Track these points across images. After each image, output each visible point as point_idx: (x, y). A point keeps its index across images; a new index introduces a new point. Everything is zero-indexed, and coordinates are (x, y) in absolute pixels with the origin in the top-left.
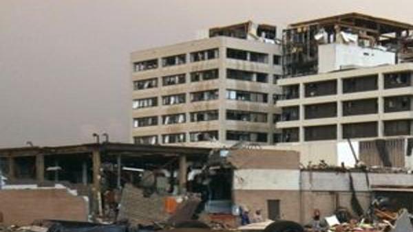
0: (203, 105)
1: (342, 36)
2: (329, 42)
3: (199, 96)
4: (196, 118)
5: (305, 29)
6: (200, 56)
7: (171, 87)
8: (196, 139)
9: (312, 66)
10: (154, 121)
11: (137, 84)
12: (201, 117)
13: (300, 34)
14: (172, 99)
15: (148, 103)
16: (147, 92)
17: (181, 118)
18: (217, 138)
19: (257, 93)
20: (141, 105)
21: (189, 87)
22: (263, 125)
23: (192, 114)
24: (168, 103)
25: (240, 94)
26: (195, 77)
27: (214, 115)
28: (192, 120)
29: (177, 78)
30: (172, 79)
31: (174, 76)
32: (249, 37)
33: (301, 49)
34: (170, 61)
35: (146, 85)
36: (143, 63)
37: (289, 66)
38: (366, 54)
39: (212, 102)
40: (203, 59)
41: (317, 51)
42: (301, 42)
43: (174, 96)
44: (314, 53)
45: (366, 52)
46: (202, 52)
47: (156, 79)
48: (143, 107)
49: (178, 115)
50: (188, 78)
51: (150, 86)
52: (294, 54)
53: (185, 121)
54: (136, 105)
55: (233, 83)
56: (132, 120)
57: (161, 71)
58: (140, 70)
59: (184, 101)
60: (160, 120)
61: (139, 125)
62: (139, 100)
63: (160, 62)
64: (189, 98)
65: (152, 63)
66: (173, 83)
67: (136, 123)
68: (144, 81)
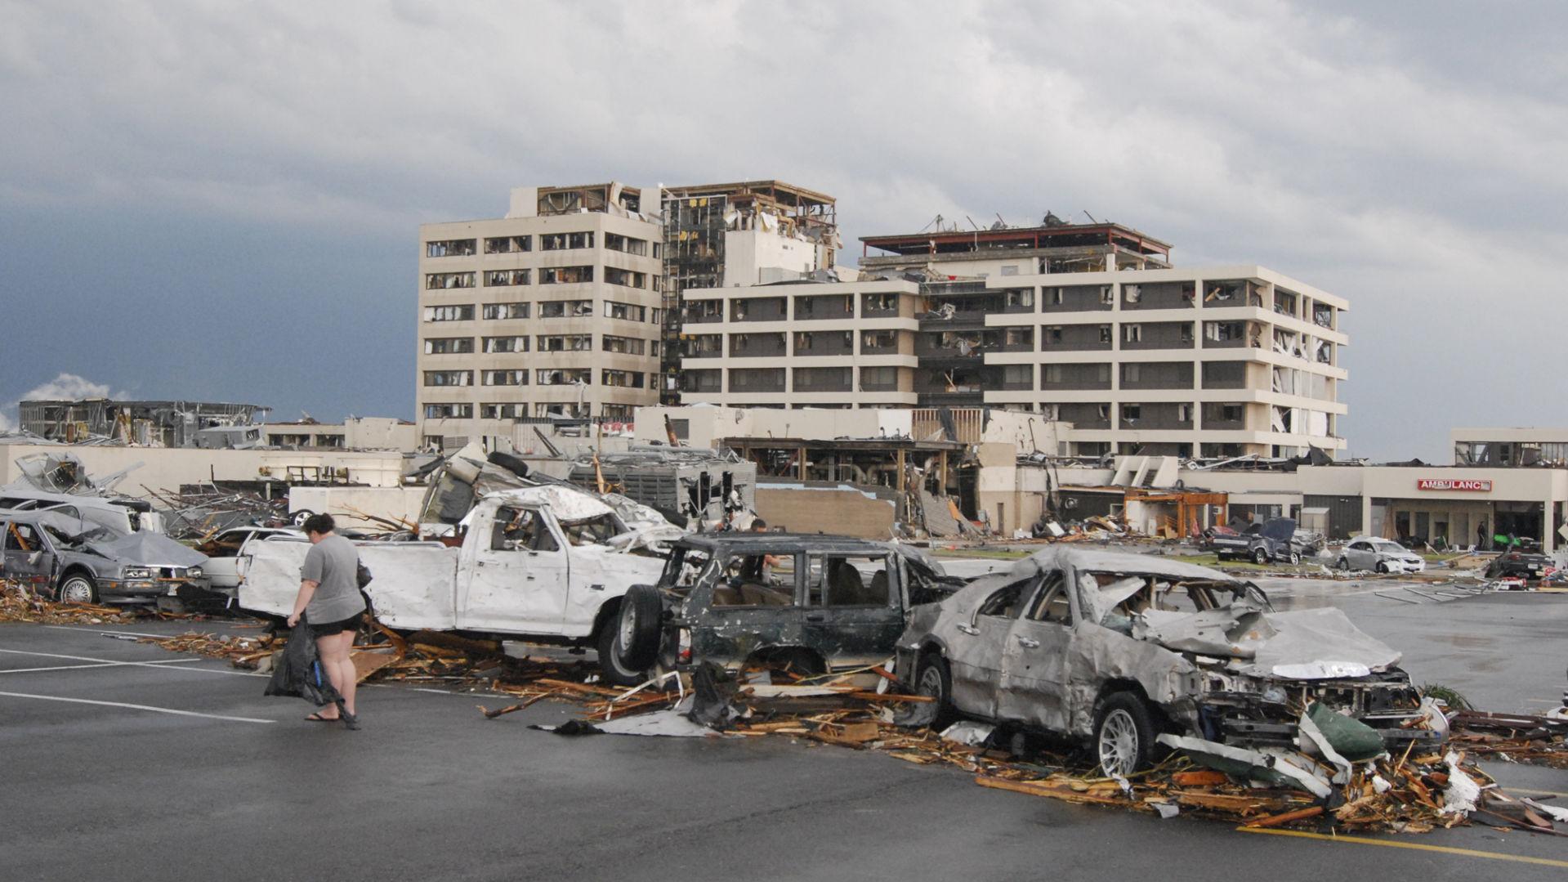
0: (561, 325)
1: (762, 218)
2: (744, 228)
3: (554, 308)
4: (547, 346)
5: (703, 203)
6: (557, 240)
7: (502, 289)
8: (547, 381)
9: (714, 264)
10: (467, 345)
11: (430, 279)
12: (556, 344)
13: (694, 211)
14: (502, 310)
15: (453, 313)
16: (451, 295)
17: (519, 344)
18: (588, 381)
19: (634, 306)
20: (439, 316)
21: (536, 292)
22: (640, 358)
23: (540, 338)
24: (495, 317)
25: (619, 309)
26: (547, 277)
27: (581, 341)
28: (541, 349)
29: (511, 275)
30: (502, 276)
31: (508, 271)
32: (611, 207)
33: (695, 236)
34: (499, 244)
35: (450, 282)
36: (444, 244)
37: (673, 261)
38: (785, 247)
39: (577, 320)
40: (562, 246)
41: (723, 241)
42: (696, 223)
43: (506, 305)
44: (718, 243)
45: (786, 244)
46: (562, 236)
47: (472, 273)
48: (443, 319)
49: (514, 338)
50: (534, 276)
51: (457, 285)
52: (684, 243)
53: (526, 348)
54: (429, 314)
55: (611, 291)
56: (423, 341)
57: (481, 261)
58: (439, 255)
59: (526, 315)
60: (478, 344)
61: (435, 351)
62: (436, 308)
63: (480, 246)
64: (535, 310)
65: (461, 246)
66: (504, 283)
67: (429, 346)
68: (445, 276)
